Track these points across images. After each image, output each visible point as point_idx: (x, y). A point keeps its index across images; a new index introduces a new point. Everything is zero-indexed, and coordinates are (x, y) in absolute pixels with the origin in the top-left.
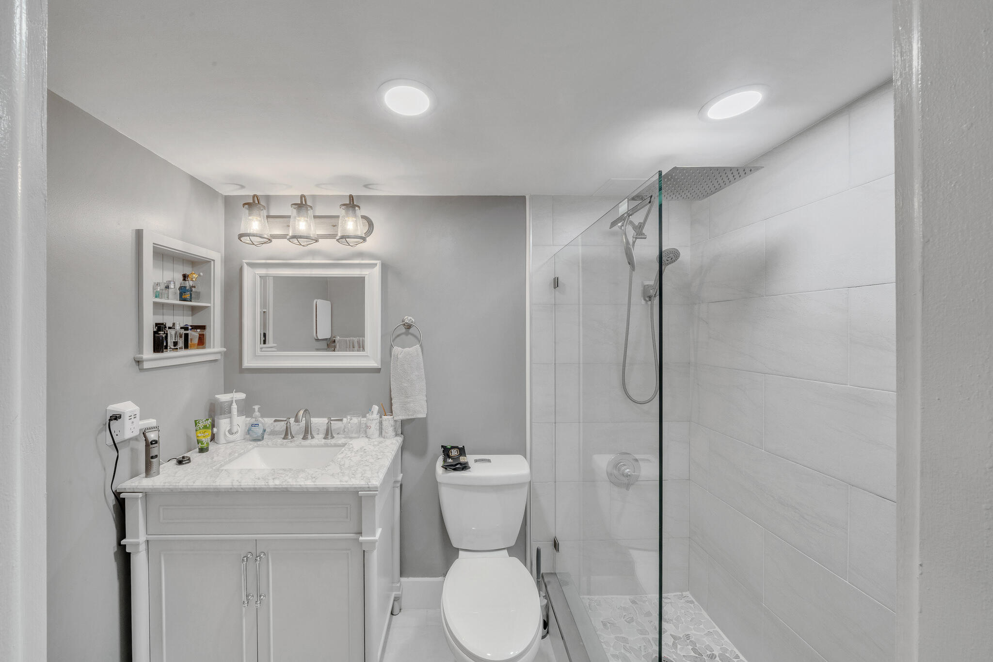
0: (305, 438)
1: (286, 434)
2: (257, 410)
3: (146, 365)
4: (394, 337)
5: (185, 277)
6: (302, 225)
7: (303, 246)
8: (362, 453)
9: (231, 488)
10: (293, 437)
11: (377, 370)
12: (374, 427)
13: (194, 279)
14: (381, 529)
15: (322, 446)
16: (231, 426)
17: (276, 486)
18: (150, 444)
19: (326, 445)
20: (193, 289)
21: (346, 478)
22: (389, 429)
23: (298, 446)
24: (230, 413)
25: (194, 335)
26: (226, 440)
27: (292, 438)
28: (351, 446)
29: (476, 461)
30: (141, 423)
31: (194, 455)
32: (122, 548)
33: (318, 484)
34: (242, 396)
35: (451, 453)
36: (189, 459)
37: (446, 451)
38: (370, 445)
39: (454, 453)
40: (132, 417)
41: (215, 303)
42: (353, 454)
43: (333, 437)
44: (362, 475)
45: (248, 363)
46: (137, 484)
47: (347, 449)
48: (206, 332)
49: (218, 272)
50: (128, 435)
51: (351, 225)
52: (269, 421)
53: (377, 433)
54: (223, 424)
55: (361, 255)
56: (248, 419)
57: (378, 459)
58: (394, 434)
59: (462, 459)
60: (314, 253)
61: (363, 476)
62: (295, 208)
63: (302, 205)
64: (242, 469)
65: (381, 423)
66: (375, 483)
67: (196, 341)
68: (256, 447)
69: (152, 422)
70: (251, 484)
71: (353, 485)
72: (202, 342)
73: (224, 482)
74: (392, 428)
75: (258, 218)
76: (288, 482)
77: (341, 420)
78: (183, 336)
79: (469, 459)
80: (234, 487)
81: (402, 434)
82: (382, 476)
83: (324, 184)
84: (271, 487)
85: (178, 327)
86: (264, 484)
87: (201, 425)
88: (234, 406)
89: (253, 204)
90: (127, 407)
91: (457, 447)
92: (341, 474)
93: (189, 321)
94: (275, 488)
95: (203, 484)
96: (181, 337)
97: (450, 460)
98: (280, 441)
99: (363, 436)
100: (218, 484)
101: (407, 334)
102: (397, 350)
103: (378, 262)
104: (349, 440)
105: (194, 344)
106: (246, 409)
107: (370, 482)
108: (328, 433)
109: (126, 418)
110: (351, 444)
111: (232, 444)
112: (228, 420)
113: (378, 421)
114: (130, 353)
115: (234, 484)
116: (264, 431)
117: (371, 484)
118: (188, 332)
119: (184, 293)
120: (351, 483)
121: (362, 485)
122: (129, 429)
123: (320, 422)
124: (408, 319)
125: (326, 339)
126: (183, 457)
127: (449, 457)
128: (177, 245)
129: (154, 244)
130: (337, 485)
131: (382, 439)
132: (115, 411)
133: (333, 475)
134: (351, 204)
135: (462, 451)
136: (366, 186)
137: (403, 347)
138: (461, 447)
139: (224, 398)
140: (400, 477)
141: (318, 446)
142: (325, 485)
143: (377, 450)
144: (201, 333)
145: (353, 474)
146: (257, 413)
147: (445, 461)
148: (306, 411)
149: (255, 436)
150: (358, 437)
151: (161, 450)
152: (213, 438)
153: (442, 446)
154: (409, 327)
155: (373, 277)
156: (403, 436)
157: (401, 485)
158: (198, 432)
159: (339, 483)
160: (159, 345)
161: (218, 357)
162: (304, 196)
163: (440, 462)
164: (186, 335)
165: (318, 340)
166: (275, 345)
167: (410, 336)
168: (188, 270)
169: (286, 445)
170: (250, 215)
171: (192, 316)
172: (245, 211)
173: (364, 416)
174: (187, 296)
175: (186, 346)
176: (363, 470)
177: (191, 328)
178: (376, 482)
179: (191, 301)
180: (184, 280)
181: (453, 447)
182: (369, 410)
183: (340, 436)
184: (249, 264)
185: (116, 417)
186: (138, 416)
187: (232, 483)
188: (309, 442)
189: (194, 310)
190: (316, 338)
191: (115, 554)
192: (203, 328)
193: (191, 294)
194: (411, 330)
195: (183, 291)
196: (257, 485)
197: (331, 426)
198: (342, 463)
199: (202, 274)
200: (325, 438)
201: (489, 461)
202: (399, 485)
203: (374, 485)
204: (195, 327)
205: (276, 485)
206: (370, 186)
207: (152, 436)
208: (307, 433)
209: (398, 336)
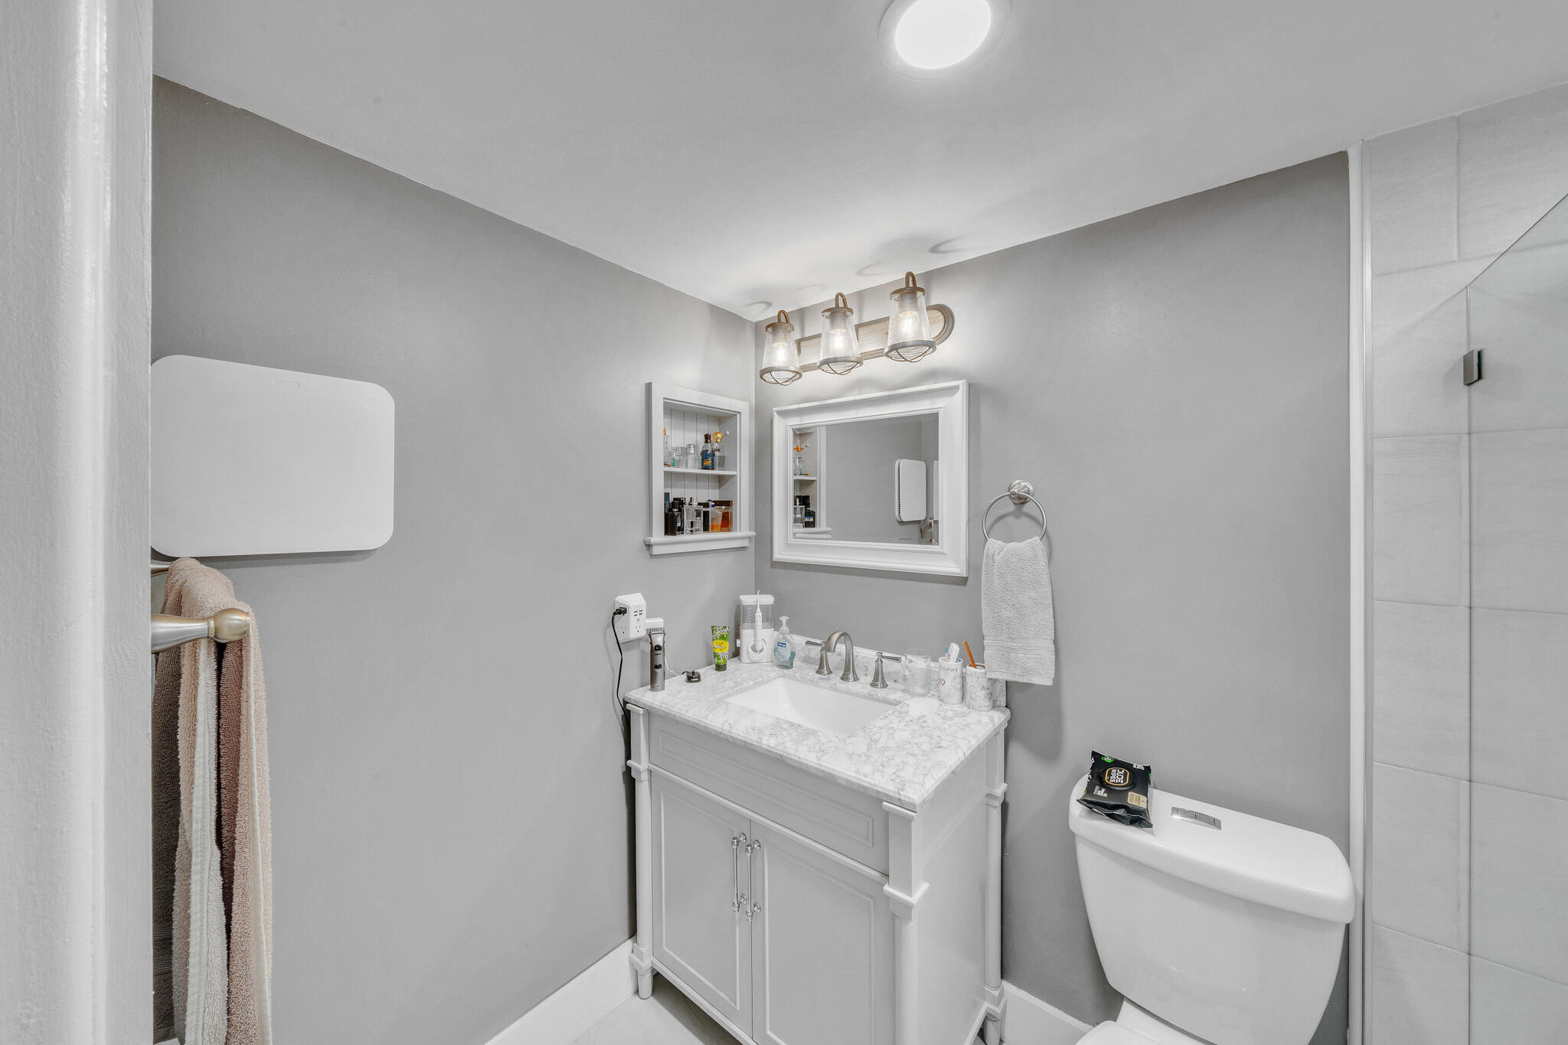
0: (844, 678)
1: (821, 667)
2: (784, 623)
3: (656, 550)
4: (990, 520)
5: (707, 438)
6: (839, 341)
7: (840, 374)
8: (916, 728)
9: (721, 733)
10: (831, 672)
11: (962, 581)
12: (951, 683)
13: (719, 441)
14: (928, 885)
15: (864, 697)
16: (755, 640)
17: (770, 749)
18: (656, 649)
19: (871, 697)
20: (717, 454)
21: (868, 769)
22: (979, 695)
23: (834, 688)
24: (754, 622)
25: (716, 513)
26: (750, 659)
27: (828, 674)
28: (906, 708)
29: (1175, 810)
30: (648, 621)
31: (708, 673)
32: (628, 769)
33: (823, 763)
34: (769, 600)
35: (1110, 775)
36: (699, 677)
37: (1100, 767)
38: (939, 715)
39: (1116, 777)
40: (638, 613)
41: (742, 471)
42: (901, 726)
43: (885, 686)
44: (897, 770)
45: (779, 554)
46: (640, 697)
47: (896, 713)
48: (732, 509)
49: (745, 429)
50: (633, 634)
51: (910, 324)
52: (799, 641)
53: (958, 695)
54: (746, 633)
55: (932, 374)
56: (776, 633)
57: (940, 747)
58: (987, 703)
59: (1134, 799)
60: (861, 384)
61: (900, 773)
62: (827, 317)
63: (837, 311)
64: (744, 708)
65: (963, 678)
66: (911, 796)
67: (719, 521)
68: (780, 676)
69: (658, 622)
70: (741, 734)
71: (875, 785)
72: (726, 522)
73: (716, 721)
74: (983, 693)
75: (785, 344)
76: (785, 747)
77: (897, 659)
78: (702, 514)
79: (1159, 802)
80: (724, 732)
81: (1007, 706)
82: (931, 784)
83: (867, 267)
84: (763, 746)
85: (695, 503)
86: (756, 739)
87: (718, 634)
88: (759, 614)
89: (777, 325)
90: (633, 600)
91: (1127, 766)
92: (863, 758)
93: (714, 495)
94: (767, 750)
95: (694, 717)
96: (698, 515)
97: (1101, 793)
98: (811, 673)
99: (933, 695)
100: (708, 722)
101: (1018, 514)
102: (993, 544)
103: (962, 384)
104: (908, 696)
105: (718, 525)
106: (772, 618)
107: (902, 790)
108: (879, 679)
109: (631, 612)
110: (908, 705)
111: (755, 666)
112: (751, 631)
113: (959, 673)
114: (639, 537)
115: (724, 728)
116: (793, 654)
117: (905, 796)
118: (710, 509)
119: (707, 459)
120: (873, 782)
121: (889, 791)
122: (635, 627)
123: (866, 656)
124: (1020, 485)
125: (918, 522)
126: (693, 673)
127: (1103, 784)
128: (691, 396)
129: (664, 398)
130: (848, 775)
131: (963, 709)
132: (622, 604)
133: (850, 756)
134: (910, 290)
135: (1140, 779)
136: (935, 250)
137: (1007, 541)
138: (1140, 767)
139: (747, 600)
140: (1000, 789)
141: (858, 695)
142: (832, 770)
143: (945, 729)
144: (726, 511)
145: (883, 765)
146: (785, 628)
147: (1090, 790)
148: (844, 634)
149: (782, 660)
150: (923, 695)
151: (667, 659)
152: (736, 653)
153: (1094, 754)
154: (1021, 500)
155: (952, 412)
156: (1008, 711)
157: (1005, 807)
158: (715, 642)
159: (854, 775)
160: (672, 526)
161: (745, 543)
162: (842, 295)
163: (1079, 790)
164: (706, 514)
165: (902, 523)
166: (830, 529)
167: (1024, 520)
168: (712, 429)
169: (817, 682)
170: (774, 340)
171: (719, 488)
172: (769, 336)
173: (935, 660)
174: (709, 462)
175: (706, 528)
176: (903, 762)
177: (713, 504)
178: (915, 794)
179: (713, 469)
180: (706, 442)
181: (1117, 764)
182: (945, 651)
183: (896, 685)
184: (780, 413)
185: (622, 611)
186: (644, 612)
187: (723, 725)
188: (851, 685)
189: (721, 480)
190: (899, 520)
191: (623, 773)
192: (728, 503)
193: (713, 460)
194: (1026, 508)
195: (705, 455)
196: (748, 738)
197: (882, 667)
198: (877, 737)
199: (728, 433)
200: (873, 685)
201: (1215, 823)
202: (998, 804)
203: (909, 797)
204: (718, 503)
205: (769, 746)
206: (942, 248)
207: (658, 640)
208: (849, 670)
209: (1001, 518)
